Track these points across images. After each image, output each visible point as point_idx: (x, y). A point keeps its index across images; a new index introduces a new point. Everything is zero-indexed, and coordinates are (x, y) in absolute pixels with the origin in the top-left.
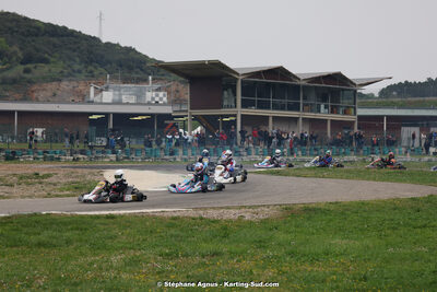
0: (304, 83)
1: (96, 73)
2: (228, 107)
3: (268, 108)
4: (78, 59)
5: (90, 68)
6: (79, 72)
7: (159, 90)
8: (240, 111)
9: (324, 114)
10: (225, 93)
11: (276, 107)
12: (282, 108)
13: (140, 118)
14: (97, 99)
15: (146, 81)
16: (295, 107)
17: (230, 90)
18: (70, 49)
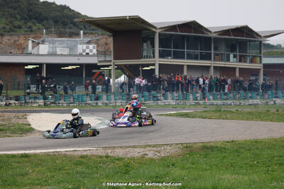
0: (215, 35)
1: (34, 28)
2: (147, 57)
3: (183, 58)
4: (18, 16)
5: (29, 24)
6: (20, 27)
7: (89, 43)
8: (158, 61)
9: (233, 62)
10: (145, 44)
11: (190, 57)
12: (196, 58)
13: (70, 68)
14: (34, 51)
15: (78, 35)
16: (207, 57)
17: (149, 42)
18: (12, 7)
